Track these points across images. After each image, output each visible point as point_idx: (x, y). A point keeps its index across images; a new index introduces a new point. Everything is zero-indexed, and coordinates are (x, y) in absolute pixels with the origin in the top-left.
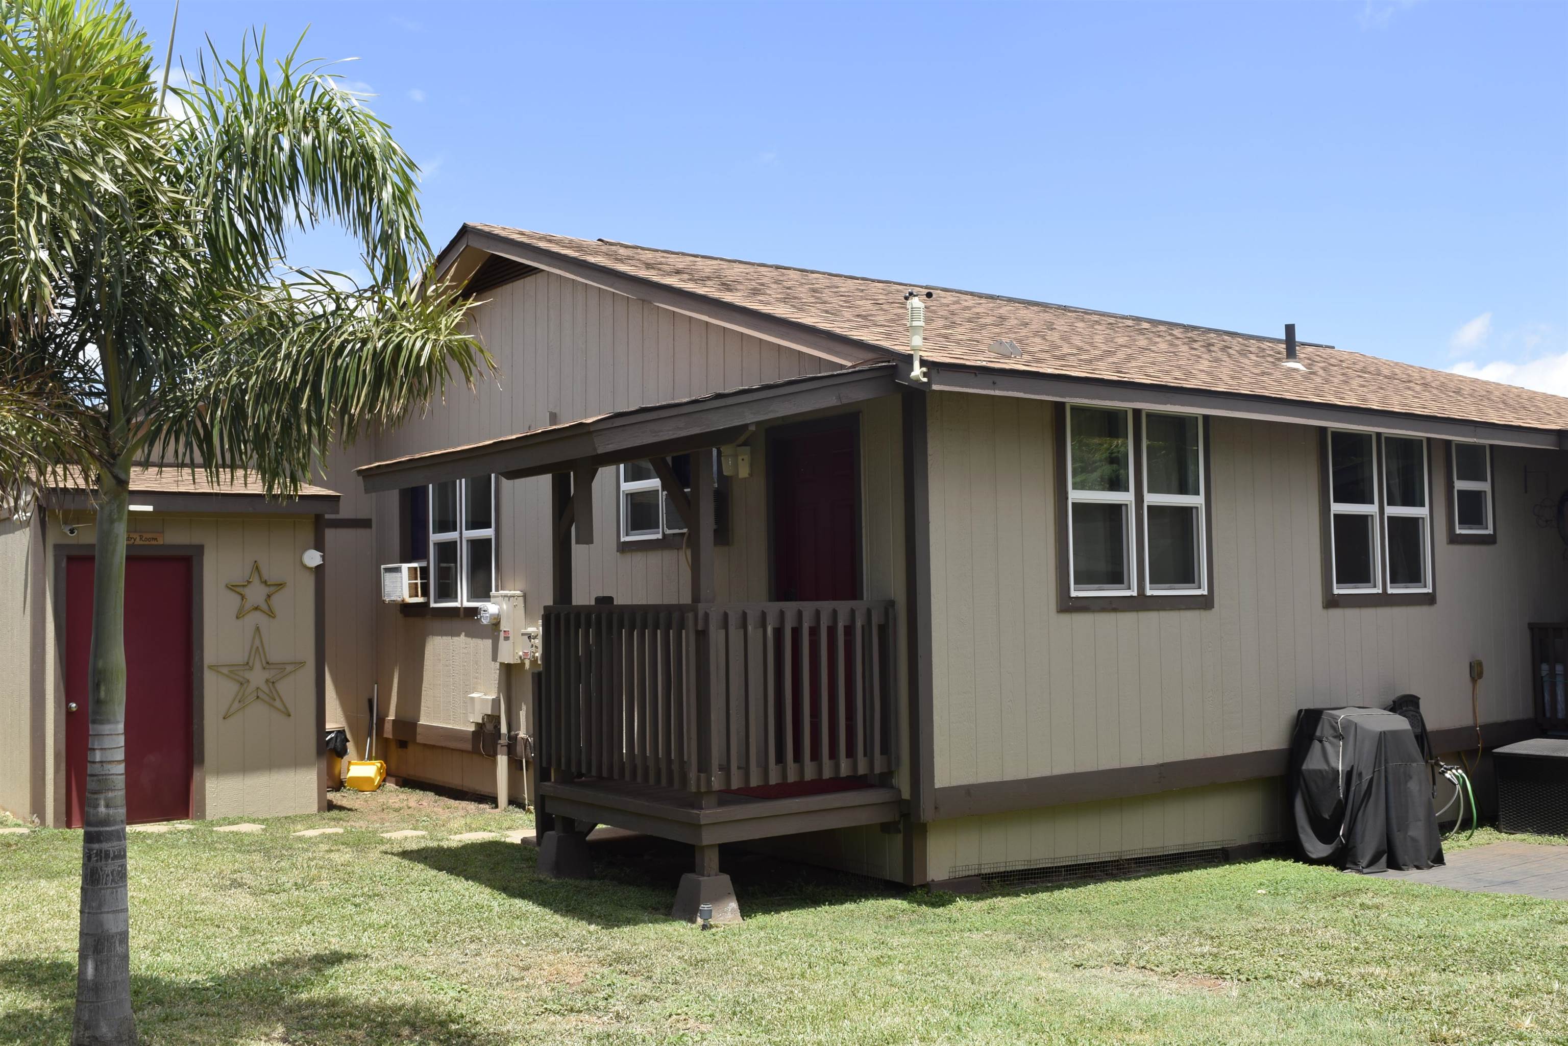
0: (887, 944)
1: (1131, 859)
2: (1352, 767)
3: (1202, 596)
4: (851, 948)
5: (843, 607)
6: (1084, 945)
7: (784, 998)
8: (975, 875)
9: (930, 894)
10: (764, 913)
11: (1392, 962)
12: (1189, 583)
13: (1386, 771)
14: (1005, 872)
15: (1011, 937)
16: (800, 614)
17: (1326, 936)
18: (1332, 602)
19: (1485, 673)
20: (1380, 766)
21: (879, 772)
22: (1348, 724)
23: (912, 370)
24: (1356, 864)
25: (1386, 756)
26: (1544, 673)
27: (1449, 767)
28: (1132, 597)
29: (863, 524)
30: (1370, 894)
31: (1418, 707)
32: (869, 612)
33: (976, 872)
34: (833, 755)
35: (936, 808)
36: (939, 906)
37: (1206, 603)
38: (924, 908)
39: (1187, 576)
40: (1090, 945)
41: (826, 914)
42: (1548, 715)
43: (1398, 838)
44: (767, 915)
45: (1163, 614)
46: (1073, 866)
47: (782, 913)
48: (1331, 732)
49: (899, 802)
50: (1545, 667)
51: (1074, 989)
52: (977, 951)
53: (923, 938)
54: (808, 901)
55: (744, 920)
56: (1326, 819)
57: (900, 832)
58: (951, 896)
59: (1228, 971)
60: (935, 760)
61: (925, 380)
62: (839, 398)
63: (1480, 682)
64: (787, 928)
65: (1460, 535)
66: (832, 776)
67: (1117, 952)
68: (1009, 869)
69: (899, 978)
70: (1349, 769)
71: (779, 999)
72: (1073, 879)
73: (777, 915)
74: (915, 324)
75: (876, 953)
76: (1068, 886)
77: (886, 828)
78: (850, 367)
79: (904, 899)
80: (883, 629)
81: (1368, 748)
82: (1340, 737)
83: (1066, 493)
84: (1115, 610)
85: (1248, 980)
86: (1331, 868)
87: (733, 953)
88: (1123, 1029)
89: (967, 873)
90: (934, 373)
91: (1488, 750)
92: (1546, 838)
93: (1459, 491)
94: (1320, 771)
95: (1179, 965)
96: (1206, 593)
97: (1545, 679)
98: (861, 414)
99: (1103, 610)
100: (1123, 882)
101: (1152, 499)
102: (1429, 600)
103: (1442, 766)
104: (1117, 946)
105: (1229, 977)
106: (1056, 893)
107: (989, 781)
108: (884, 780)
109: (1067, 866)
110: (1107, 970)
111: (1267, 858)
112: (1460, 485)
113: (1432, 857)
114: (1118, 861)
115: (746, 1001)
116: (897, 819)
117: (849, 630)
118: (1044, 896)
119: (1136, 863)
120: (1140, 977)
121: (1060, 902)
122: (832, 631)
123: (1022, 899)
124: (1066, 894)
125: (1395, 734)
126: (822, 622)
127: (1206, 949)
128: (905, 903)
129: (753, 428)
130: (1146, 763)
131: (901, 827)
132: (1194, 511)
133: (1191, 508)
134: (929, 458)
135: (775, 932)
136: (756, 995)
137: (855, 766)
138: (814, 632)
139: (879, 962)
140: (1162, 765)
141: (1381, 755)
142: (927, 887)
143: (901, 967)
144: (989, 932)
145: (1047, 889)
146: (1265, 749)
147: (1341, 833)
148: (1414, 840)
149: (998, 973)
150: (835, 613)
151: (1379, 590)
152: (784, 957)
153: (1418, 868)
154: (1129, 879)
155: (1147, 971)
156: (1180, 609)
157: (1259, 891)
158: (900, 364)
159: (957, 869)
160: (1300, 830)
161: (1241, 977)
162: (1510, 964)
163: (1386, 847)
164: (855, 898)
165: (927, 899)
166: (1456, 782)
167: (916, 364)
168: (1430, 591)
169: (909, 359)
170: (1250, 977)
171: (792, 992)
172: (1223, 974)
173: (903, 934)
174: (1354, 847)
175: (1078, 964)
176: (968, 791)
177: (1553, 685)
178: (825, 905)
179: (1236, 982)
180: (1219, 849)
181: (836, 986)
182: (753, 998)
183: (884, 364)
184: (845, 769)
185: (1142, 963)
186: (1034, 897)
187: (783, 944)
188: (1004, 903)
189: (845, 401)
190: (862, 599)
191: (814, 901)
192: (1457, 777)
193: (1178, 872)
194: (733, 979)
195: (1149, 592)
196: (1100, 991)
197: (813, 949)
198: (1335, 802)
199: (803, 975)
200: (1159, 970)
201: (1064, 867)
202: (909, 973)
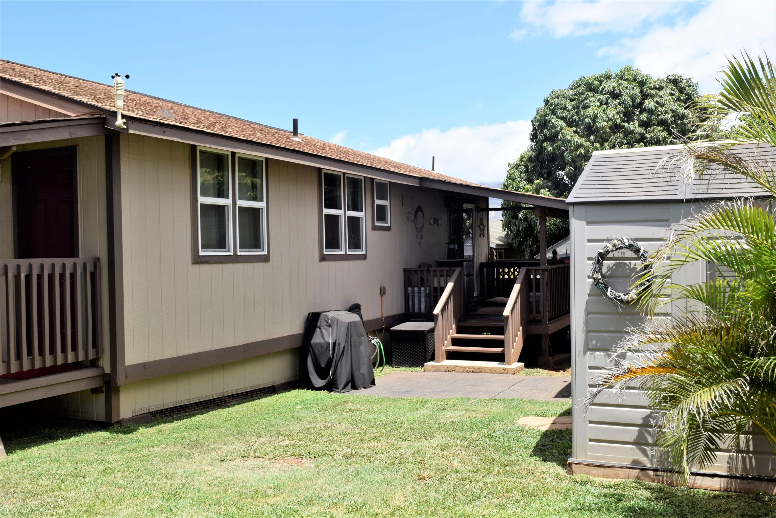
0: (106, 461)
1: (228, 396)
2: (336, 341)
3: (265, 255)
4: (84, 466)
5: (69, 262)
6: (222, 448)
7: (52, 506)
8: (147, 413)
9: (122, 427)
10: (20, 450)
11: (380, 438)
12: (257, 248)
13: (351, 342)
14: (163, 410)
15: (178, 447)
16: (42, 266)
17: (342, 427)
18: (323, 258)
19: (387, 292)
20: (348, 339)
21: (91, 359)
22: (333, 319)
23: (116, 120)
24: (337, 389)
25: (351, 334)
26: (409, 292)
27: (373, 338)
28: (230, 255)
29: (79, 213)
30: (350, 404)
31: (360, 309)
32: (85, 265)
33: (148, 411)
34: (64, 350)
35: (126, 377)
36: (129, 433)
37: (266, 259)
38: (120, 435)
39: (257, 245)
40: (225, 447)
41: (61, 446)
42: (411, 311)
43: (356, 374)
44: (23, 451)
45: (245, 265)
46: (199, 402)
47: (33, 448)
48: (325, 323)
49: (104, 375)
50: (410, 289)
51: (226, 475)
52: (163, 458)
53: (126, 455)
54: (46, 438)
55: (8, 455)
56: (323, 367)
57: (103, 392)
58: (134, 426)
59: (303, 454)
60: (125, 349)
61: (125, 127)
62: (70, 134)
63: (384, 296)
64: (39, 458)
65: (377, 226)
66: (63, 363)
67: (241, 449)
68: (165, 408)
69: (122, 481)
70: (334, 342)
71: (49, 506)
72: (199, 409)
73: (29, 450)
74: (119, 93)
75: (101, 467)
76: (199, 414)
77: (94, 391)
78: (75, 117)
79: (107, 431)
80: (93, 275)
81: (343, 330)
82: (330, 326)
83: (197, 198)
84: (222, 263)
85: (315, 457)
86: (326, 391)
87: (9, 479)
88: (264, 496)
89: (142, 412)
90: (130, 123)
91: (387, 329)
92: (414, 369)
93: (377, 205)
94: (320, 343)
95: (277, 453)
96: (266, 253)
97: (410, 294)
98: (77, 147)
99: (216, 263)
100: (227, 409)
101: (241, 203)
102: (364, 257)
103: (370, 338)
104: (239, 446)
105: (304, 457)
106: (193, 418)
107: (156, 359)
108: (94, 363)
109: (196, 403)
110: (239, 460)
111: (294, 389)
112: (378, 202)
113: (370, 382)
114: (222, 397)
115: (27, 512)
116: (102, 385)
117: (73, 276)
118: (187, 421)
119: (231, 398)
120: (259, 462)
121: (197, 424)
122: (62, 276)
123: (175, 424)
124: (199, 419)
125: (354, 323)
126: (56, 271)
127: (287, 442)
128: (108, 433)
129: (14, 149)
130: (237, 344)
131: (104, 389)
132: (261, 210)
133: (259, 209)
134: (122, 174)
135: (32, 462)
136: (32, 507)
137: (77, 356)
138: (51, 277)
139: (104, 472)
140: (245, 345)
141: (348, 334)
142: (120, 422)
143: (120, 474)
144: (164, 446)
145: (187, 417)
146: (293, 334)
147: (330, 374)
148: (363, 374)
149: (180, 471)
150: (64, 265)
151: (343, 253)
152: (43, 477)
153: (365, 388)
154: (229, 407)
155: (260, 459)
156: (253, 262)
157: (298, 407)
158: (108, 117)
159: (137, 410)
160: (310, 374)
161: (311, 456)
162: (433, 434)
163: (350, 379)
164: (76, 433)
165: (121, 430)
166: (376, 344)
167: (119, 117)
168: (365, 253)
169: (114, 114)
170: (316, 456)
171: (56, 501)
172: (301, 455)
173: (113, 453)
174: (337, 380)
175: (222, 459)
176: (144, 366)
177: (413, 297)
178: (59, 440)
179: (309, 459)
180: (270, 387)
181: (84, 493)
182: (31, 508)
183: (98, 116)
184: (71, 358)
185: (257, 455)
186: (182, 422)
187: (39, 468)
188: (166, 427)
189: (74, 136)
190: (78, 256)
191: (52, 438)
192: (377, 343)
193: (253, 400)
194: (13, 497)
195: (239, 253)
196: (240, 474)
197: (60, 470)
198: (328, 358)
199: (60, 488)
200: (267, 457)
201: (194, 403)
202: (126, 477)
